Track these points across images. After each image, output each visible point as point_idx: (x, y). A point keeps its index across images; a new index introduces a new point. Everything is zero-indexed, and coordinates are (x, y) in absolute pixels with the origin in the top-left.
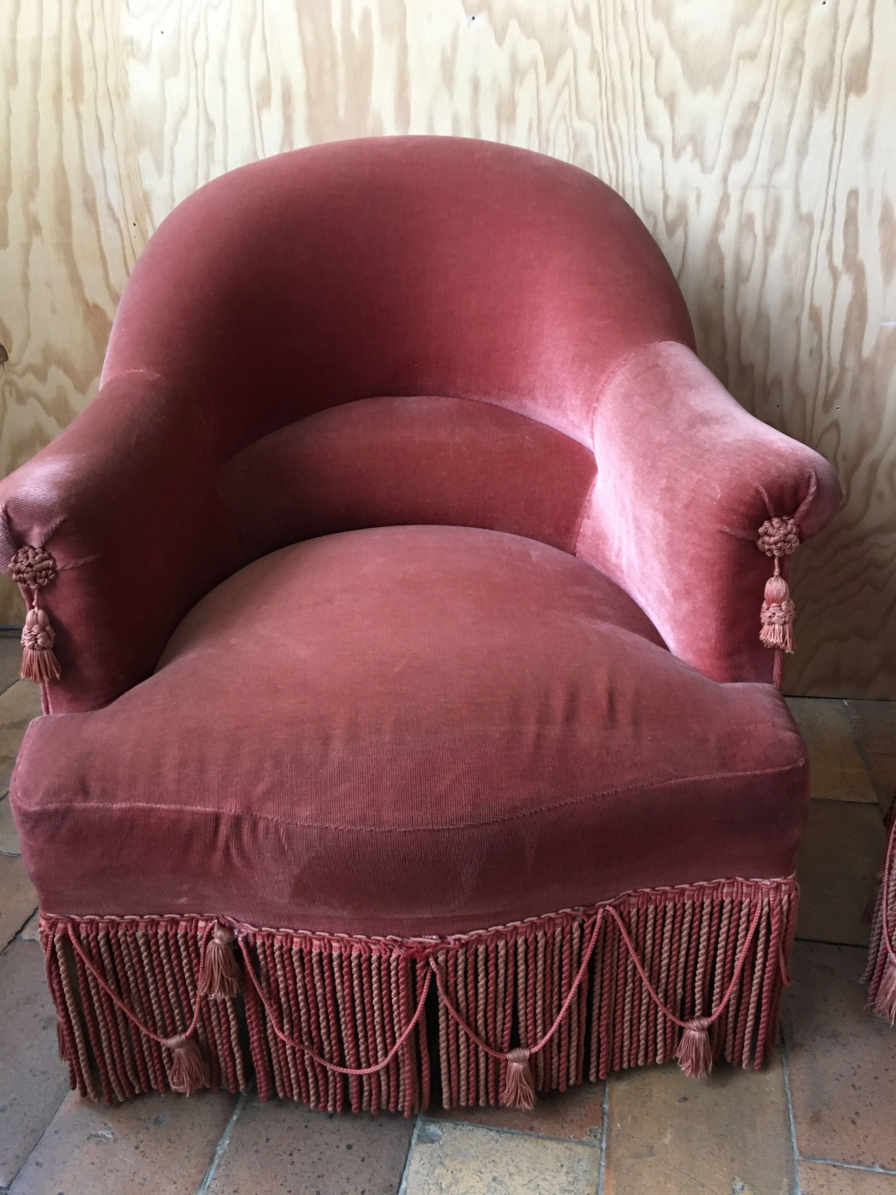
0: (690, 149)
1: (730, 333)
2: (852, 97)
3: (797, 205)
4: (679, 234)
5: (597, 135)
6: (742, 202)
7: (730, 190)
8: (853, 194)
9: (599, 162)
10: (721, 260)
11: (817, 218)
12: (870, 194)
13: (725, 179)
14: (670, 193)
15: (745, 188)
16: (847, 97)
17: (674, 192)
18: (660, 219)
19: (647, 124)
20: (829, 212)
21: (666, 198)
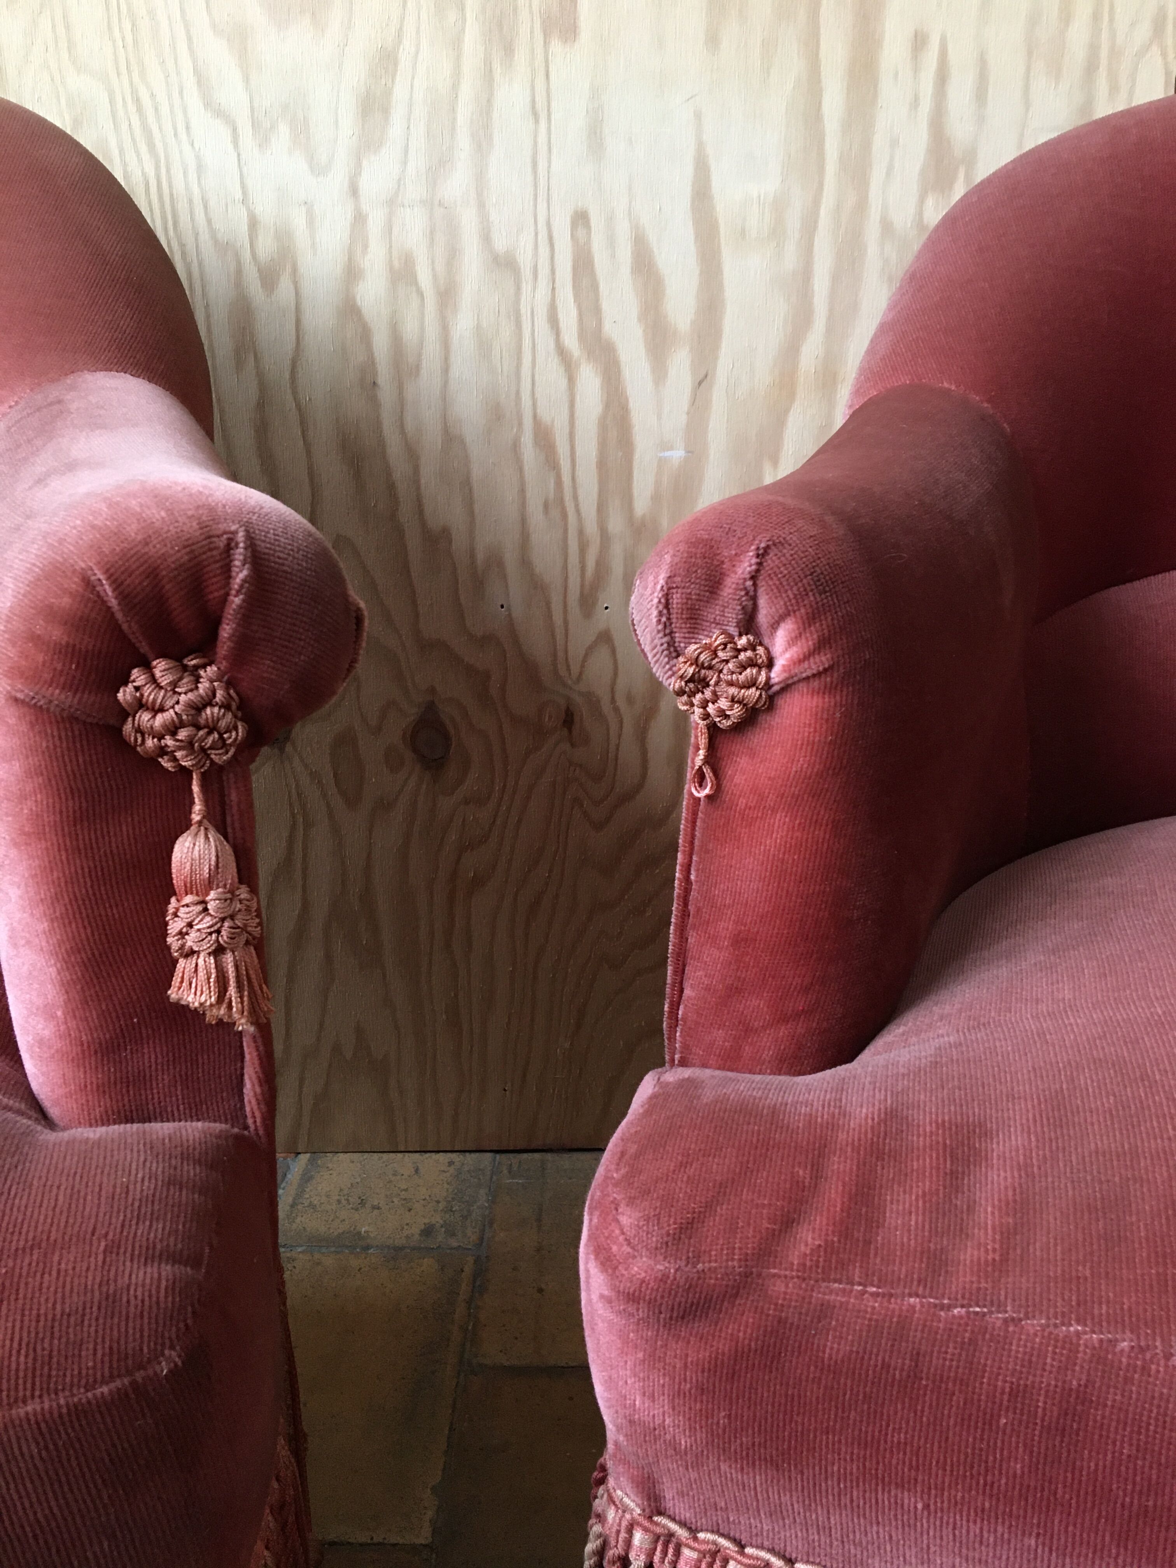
0: (284, 129)
1: (400, 469)
2: (556, 46)
3: (486, 238)
4: (285, 285)
5: (112, 102)
6: (389, 229)
7: (365, 207)
8: (581, 219)
9: (121, 152)
10: (365, 335)
11: (525, 260)
12: (610, 219)
13: (354, 191)
14: (258, 210)
15: (392, 203)
16: (546, 43)
17: (265, 208)
18: (247, 255)
19: (201, 81)
20: (544, 250)
21: (253, 224)
